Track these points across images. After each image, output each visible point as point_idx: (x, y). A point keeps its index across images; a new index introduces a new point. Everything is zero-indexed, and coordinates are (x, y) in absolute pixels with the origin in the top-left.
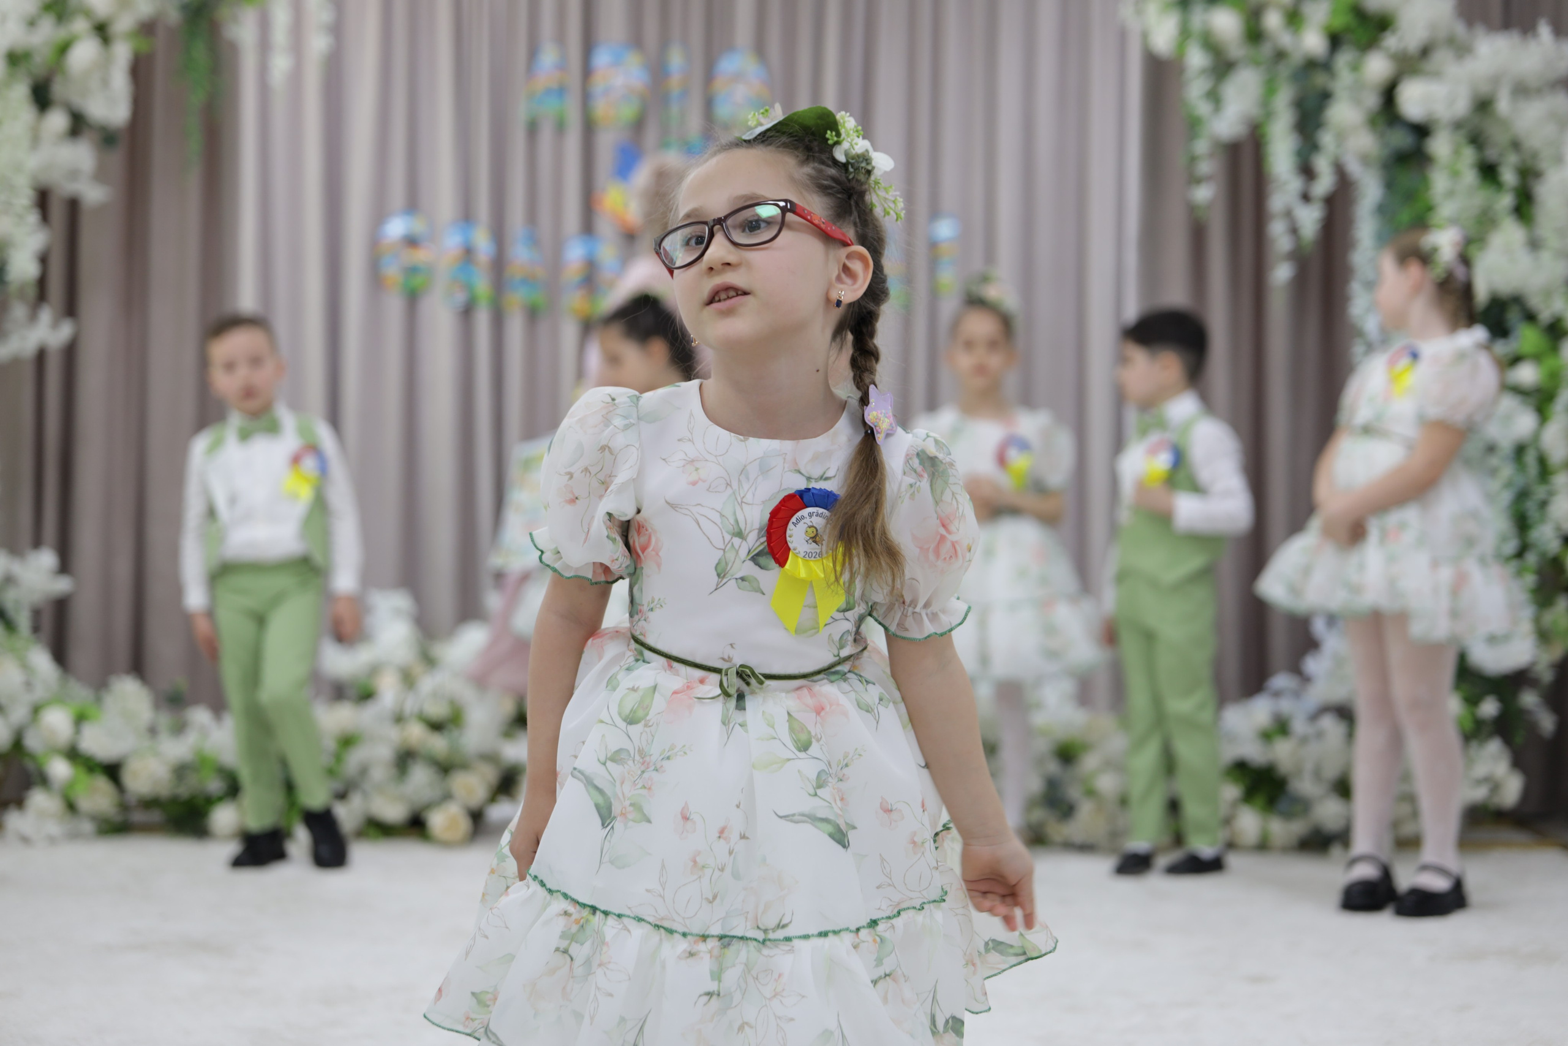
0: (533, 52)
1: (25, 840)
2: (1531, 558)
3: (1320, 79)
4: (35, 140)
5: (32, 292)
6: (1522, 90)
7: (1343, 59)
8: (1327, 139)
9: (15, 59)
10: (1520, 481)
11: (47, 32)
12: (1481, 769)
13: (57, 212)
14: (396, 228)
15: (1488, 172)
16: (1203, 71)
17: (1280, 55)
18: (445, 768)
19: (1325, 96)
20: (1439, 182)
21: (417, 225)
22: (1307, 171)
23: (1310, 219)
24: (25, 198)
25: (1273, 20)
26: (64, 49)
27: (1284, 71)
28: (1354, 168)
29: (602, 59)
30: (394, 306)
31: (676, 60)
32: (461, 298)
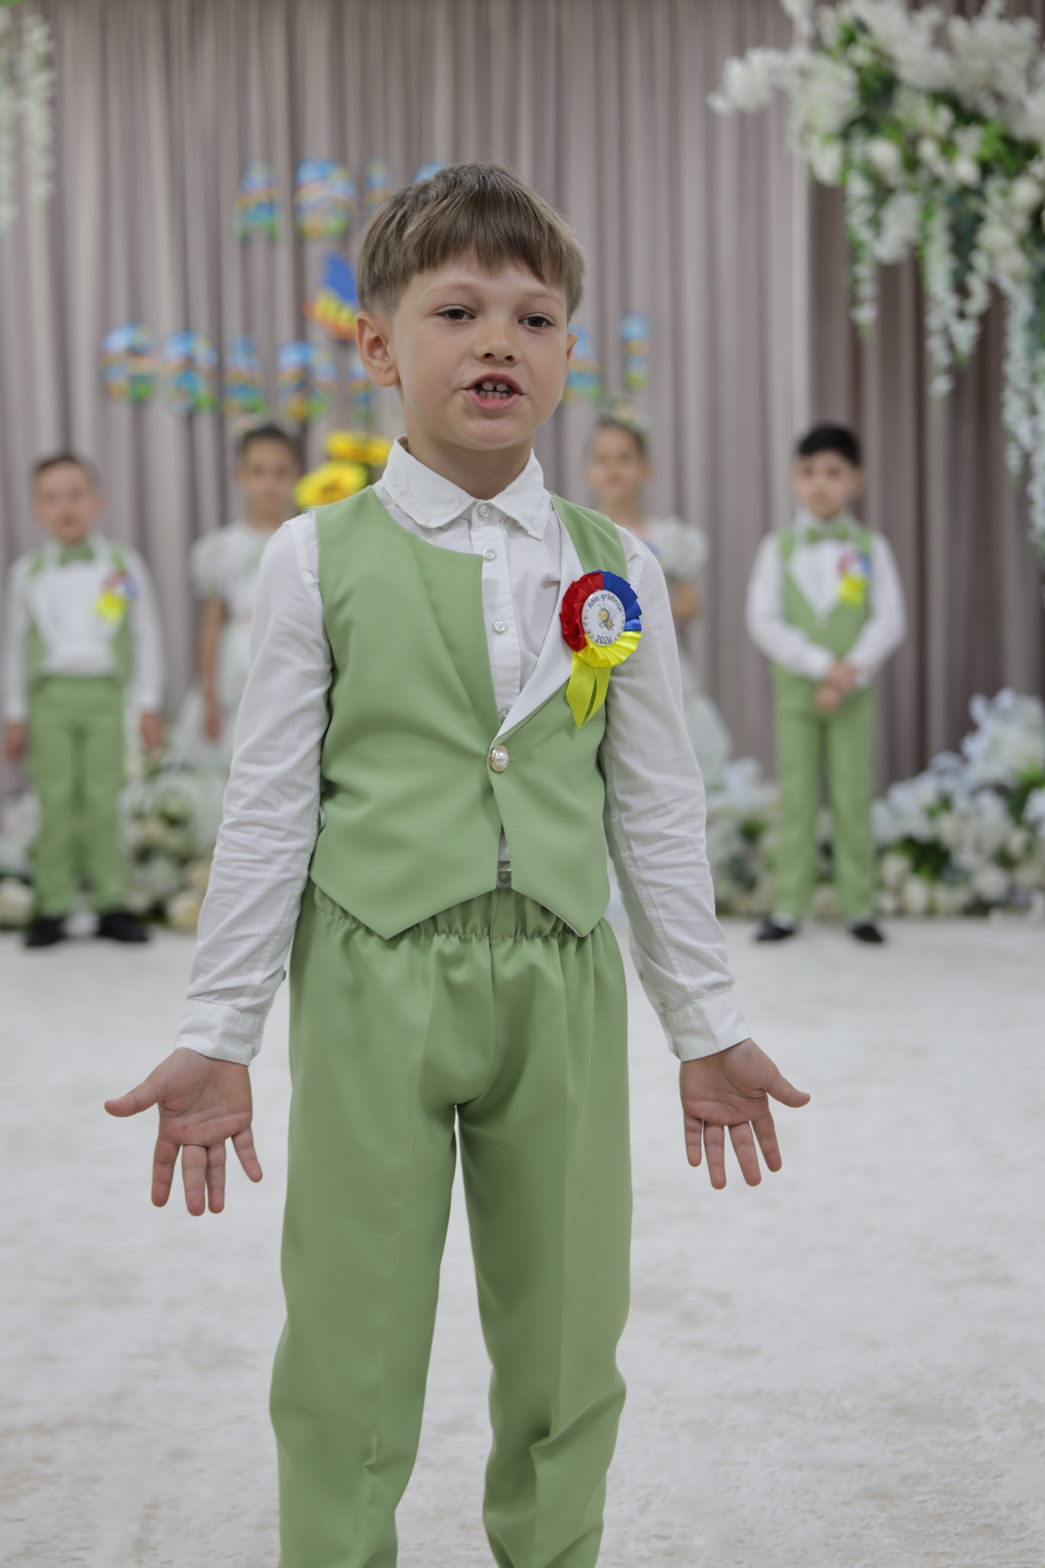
0: (243, 170)
3: (973, 204)
7: (994, 186)
8: (980, 260)
14: (119, 340)
16: (864, 199)
17: (936, 181)
18: (184, 859)
19: (978, 220)
21: (140, 337)
22: (961, 290)
23: (965, 335)
25: (928, 150)
27: (939, 195)
28: (1006, 284)
29: (309, 174)
30: (122, 413)
31: (379, 174)
32: (184, 404)
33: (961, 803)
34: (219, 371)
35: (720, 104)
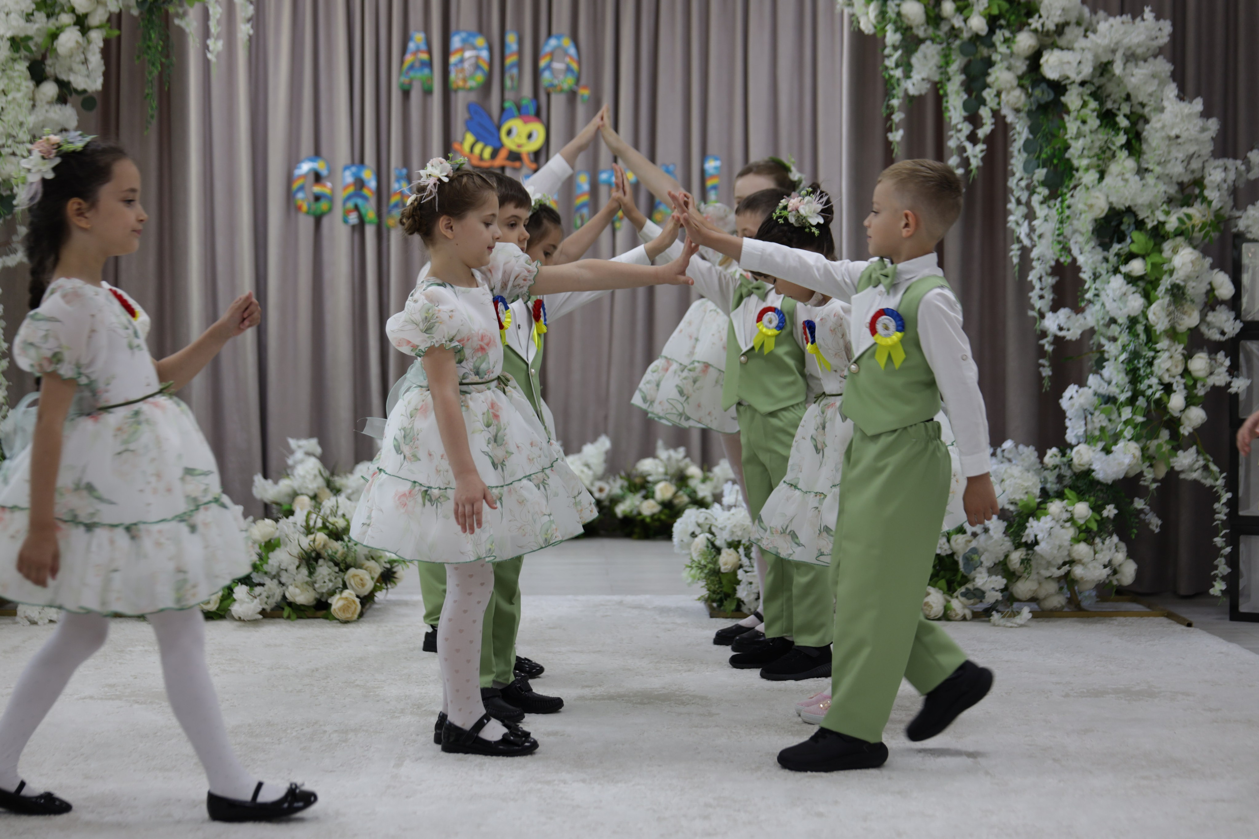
1: (33, 623)
2: (1141, 402)
3: (985, 51)
4: (33, 105)
6: (1131, 57)
7: (999, 36)
8: (988, 94)
9: (16, 43)
10: (1131, 347)
11: (41, 24)
12: (1104, 557)
14: (305, 167)
15: (1107, 118)
16: (898, 46)
17: (954, 33)
18: (343, 565)
19: (989, 63)
20: (1072, 126)
21: (320, 166)
22: (974, 119)
23: (976, 153)
25: (948, 8)
26: (54, 36)
27: (958, 43)
28: (1009, 115)
29: (456, 42)
30: (305, 224)
31: (511, 39)
32: (353, 218)
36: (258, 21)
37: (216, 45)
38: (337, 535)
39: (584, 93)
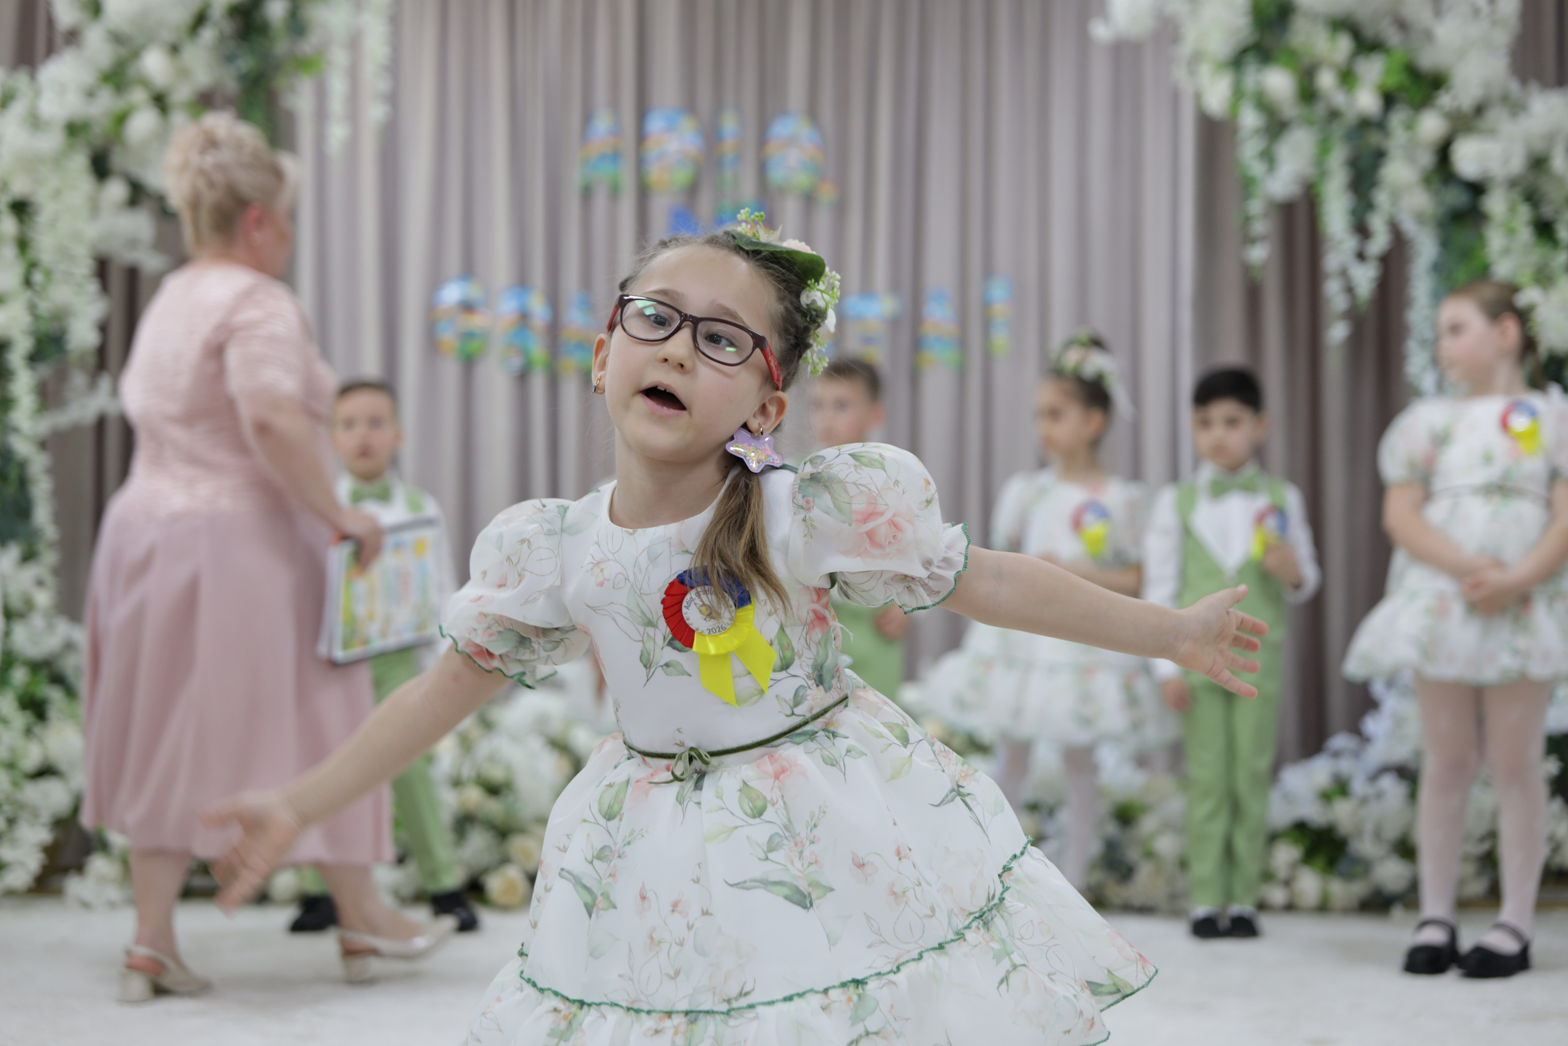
0: (587, 119)
1: (86, 905)
3: (1374, 138)
4: (95, 208)
5: (91, 361)
7: (1397, 118)
8: (1381, 197)
9: (74, 129)
11: (106, 103)
13: (116, 280)
14: (452, 293)
15: (1544, 229)
16: (1257, 131)
17: (1334, 115)
18: (503, 832)
19: (1380, 155)
20: (1495, 240)
21: (473, 291)
22: (1362, 230)
23: (1365, 278)
24: (84, 267)
25: (1326, 80)
26: (122, 119)
27: (1338, 130)
28: (1409, 226)
29: (656, 124)
30: (450, 371)
31: (729, 124)
32: (516, 362)
33: (1359, 786)
34: (554, 329)
35: (1101, 31)
36: (393, 99)
37: (337, 133)
38: (493, 790)
39: (827, 195)
